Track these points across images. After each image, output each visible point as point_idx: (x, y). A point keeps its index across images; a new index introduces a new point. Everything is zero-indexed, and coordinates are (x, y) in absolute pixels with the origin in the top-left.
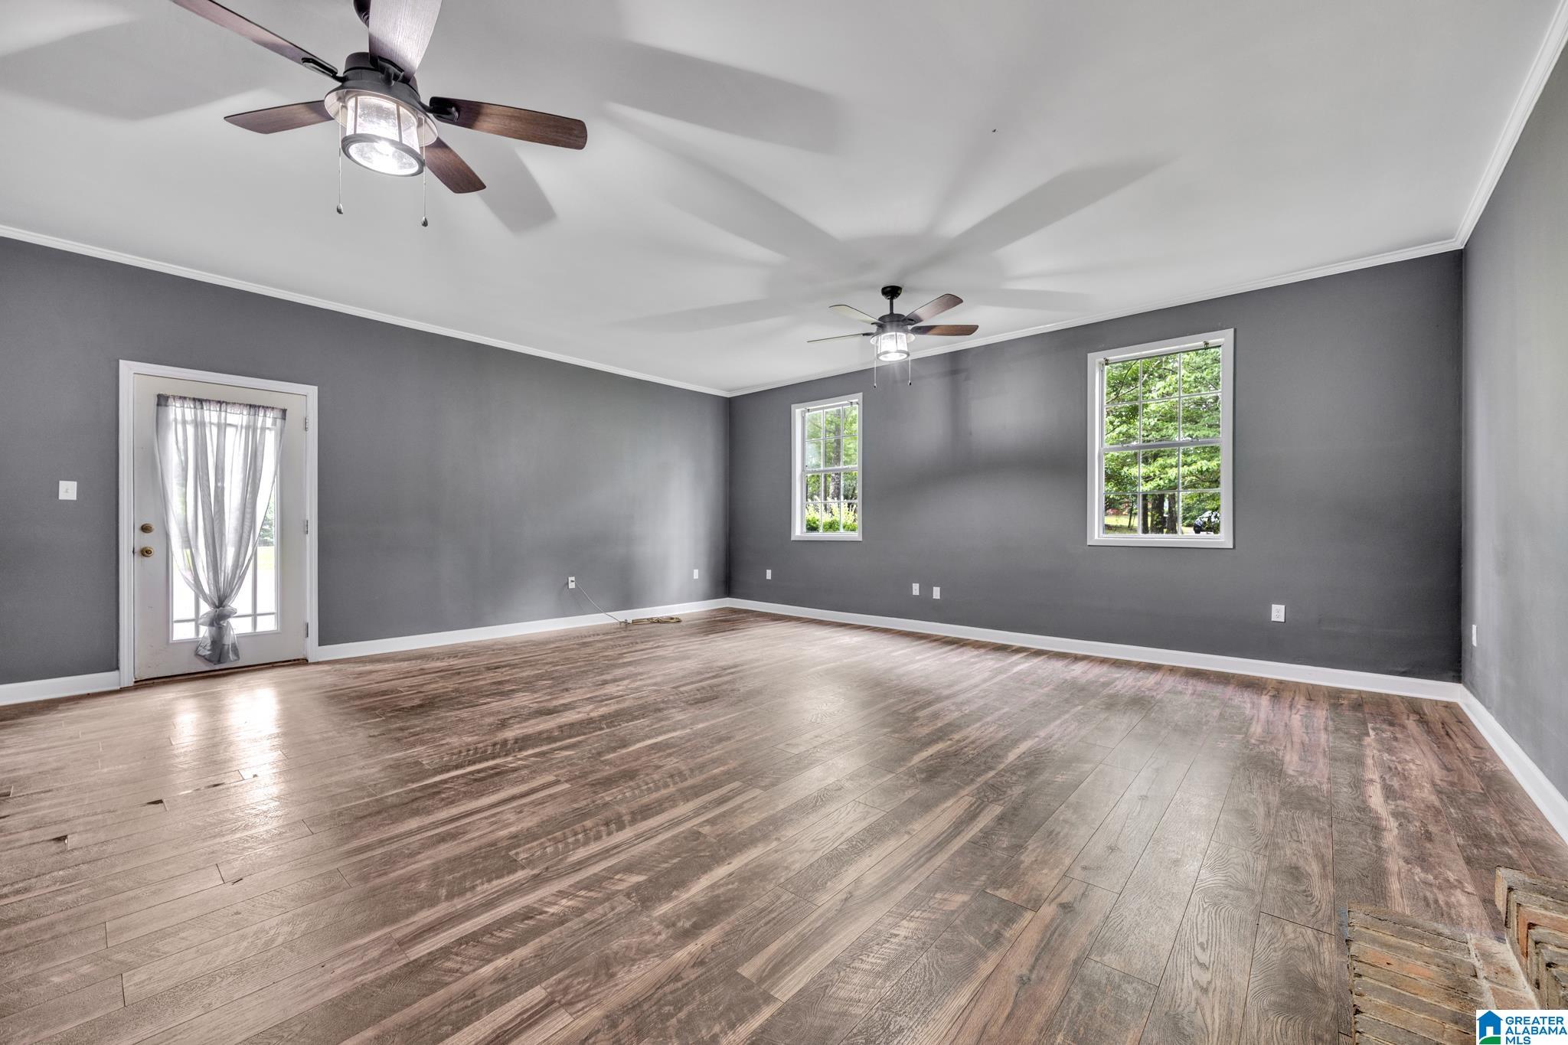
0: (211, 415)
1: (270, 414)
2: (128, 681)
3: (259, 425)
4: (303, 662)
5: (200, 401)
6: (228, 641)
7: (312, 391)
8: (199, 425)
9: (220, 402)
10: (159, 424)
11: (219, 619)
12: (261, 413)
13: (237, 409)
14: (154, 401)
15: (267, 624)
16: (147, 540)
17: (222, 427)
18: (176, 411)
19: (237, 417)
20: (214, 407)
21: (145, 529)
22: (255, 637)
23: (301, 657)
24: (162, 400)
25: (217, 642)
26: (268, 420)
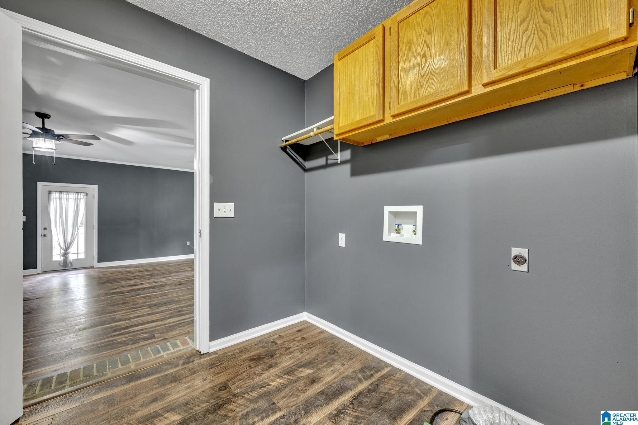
0: (64, 196)
1: (83, 195)
2: (39, 271)
3: (79, 198)
4: (93, 267)
5: (61, 192)
6: (69, 261)
7: (96, 187)
8: (60, 199)
9: (67, 192)
10: (49, 199)
11: (65, 254)
12: (80, 194)
13: (72, 194)
14: (47, 193)
15: (82, 256)
16: (45, 232)
17: (67, 199)
18: (54, 195)
19: (72, 196)
20: (65, 193)
21: (45, 229)
22: (78, 260)
23: (92, 266)
24: (50, 192)
25: (65, 261)
26: (82, 196)
